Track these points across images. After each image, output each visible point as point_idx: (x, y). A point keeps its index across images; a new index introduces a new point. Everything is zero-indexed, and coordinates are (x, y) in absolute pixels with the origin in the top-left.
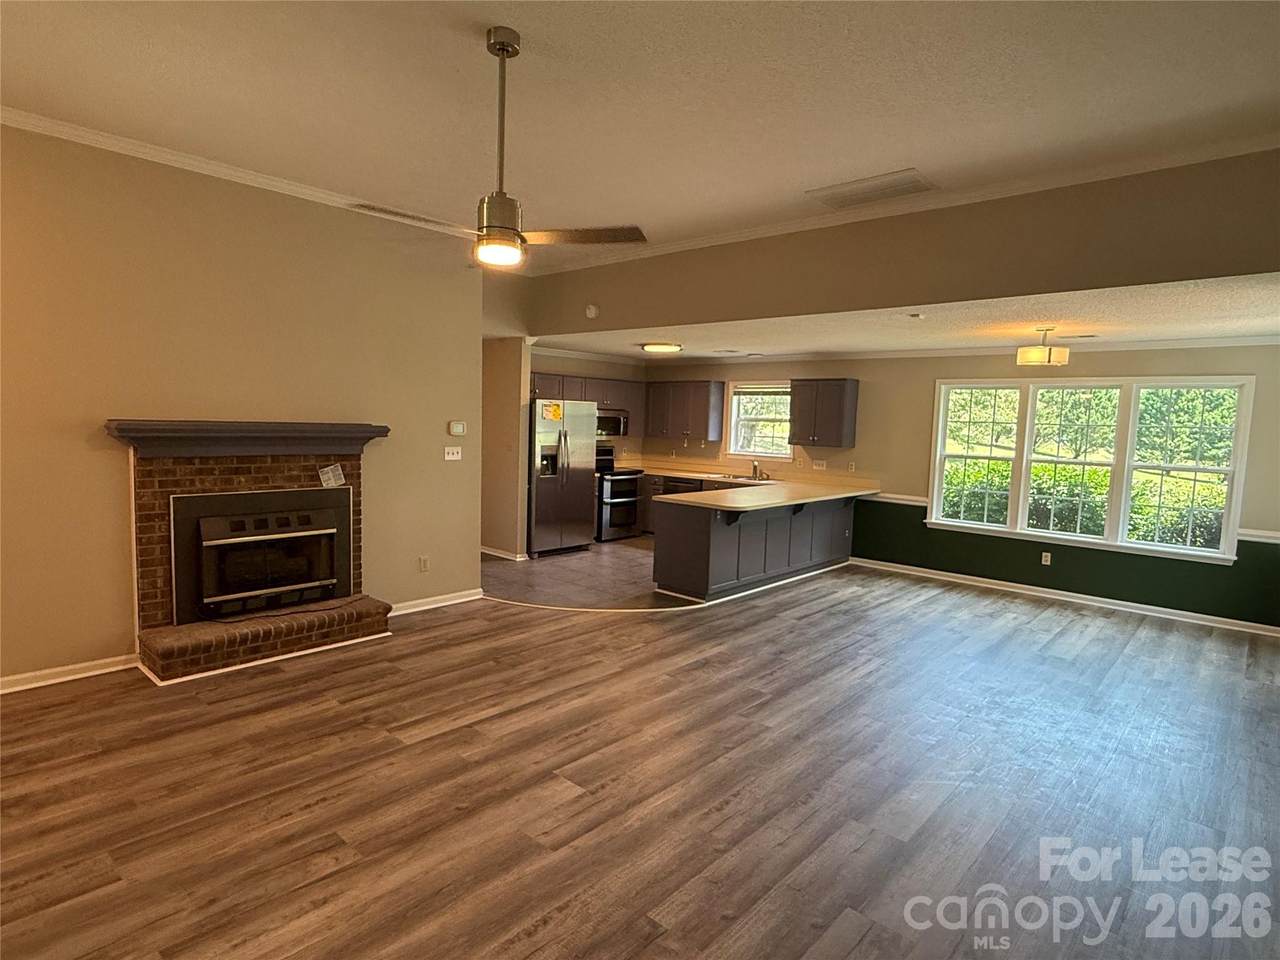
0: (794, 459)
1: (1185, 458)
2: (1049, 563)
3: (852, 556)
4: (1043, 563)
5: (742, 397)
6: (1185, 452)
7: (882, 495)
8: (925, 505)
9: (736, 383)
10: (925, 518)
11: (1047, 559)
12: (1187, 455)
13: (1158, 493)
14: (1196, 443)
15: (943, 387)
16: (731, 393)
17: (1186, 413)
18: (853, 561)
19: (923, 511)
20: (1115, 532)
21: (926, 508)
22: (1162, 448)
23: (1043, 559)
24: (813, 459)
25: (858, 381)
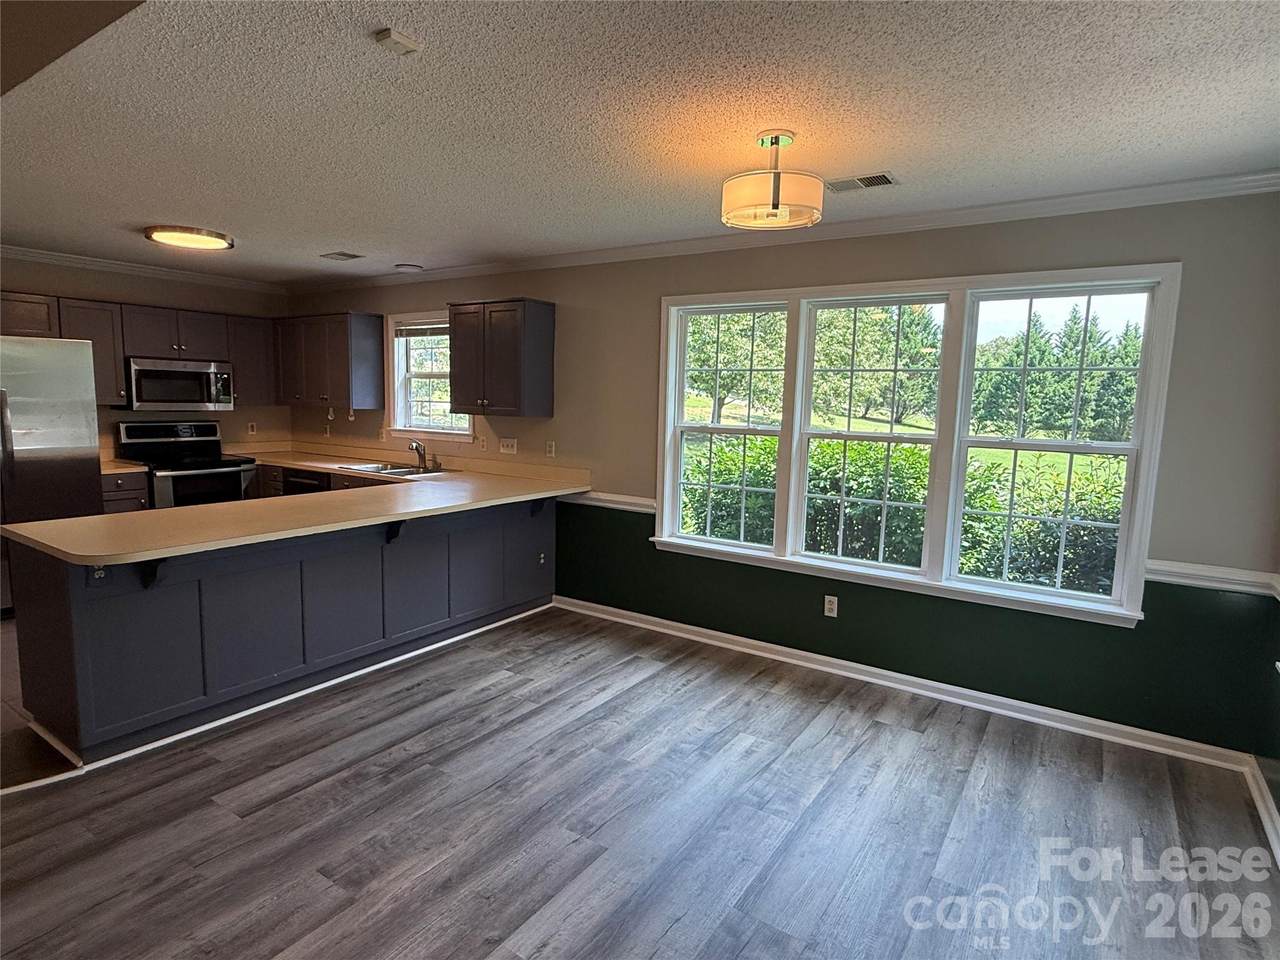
0: (475, 438)
1: (1037, 428)
2: (834, 614)
3: (557, 594)
4: (827, 614)
5: (413, 339)
6: (1037, 422)
7: (593, 495)
8: (652, 511)
9: (399, 317)
10: (653, 535)
11: (831, 606)
12: (1039, 425)
13: (1009, 484)
14: (1047, 413)
15: (673, 310)
16: (392, 333)
17: (1038, 384)
18: (559, 602)
19: (648, 522)
20: (937, 562)
21: (654, 516)
22: (1016, 418)
23: (827, 606)
24: (500, 438)
25: (554, 305)
